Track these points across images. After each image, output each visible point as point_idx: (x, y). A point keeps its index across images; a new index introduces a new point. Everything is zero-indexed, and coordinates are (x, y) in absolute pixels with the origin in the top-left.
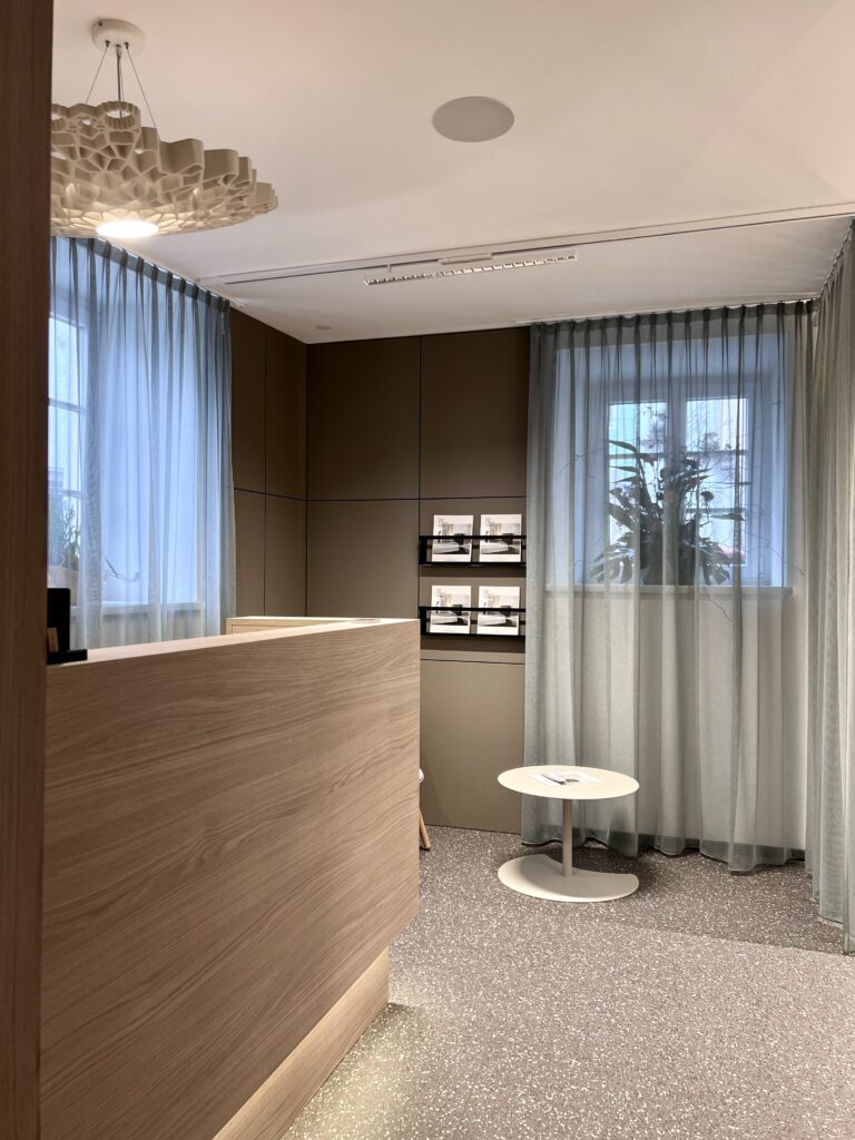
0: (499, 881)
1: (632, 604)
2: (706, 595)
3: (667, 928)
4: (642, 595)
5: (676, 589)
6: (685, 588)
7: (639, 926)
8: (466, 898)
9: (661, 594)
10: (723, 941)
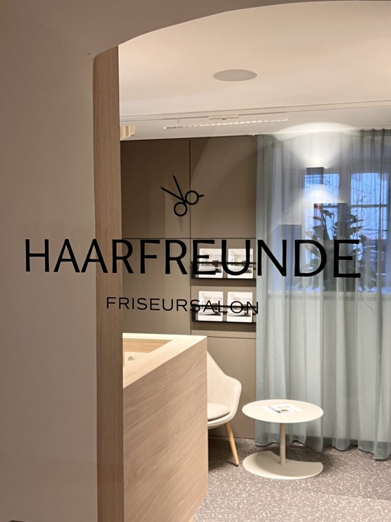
0: (244, 469)
1: (319, 302)
2: (362, 299)
3: (339, 494)
4: (325, 298)
5: (345, 294)
6: (349, 294)
7: (324, 493)
8: (226, 480)
9: (336, 298)
10: (369, 500)
